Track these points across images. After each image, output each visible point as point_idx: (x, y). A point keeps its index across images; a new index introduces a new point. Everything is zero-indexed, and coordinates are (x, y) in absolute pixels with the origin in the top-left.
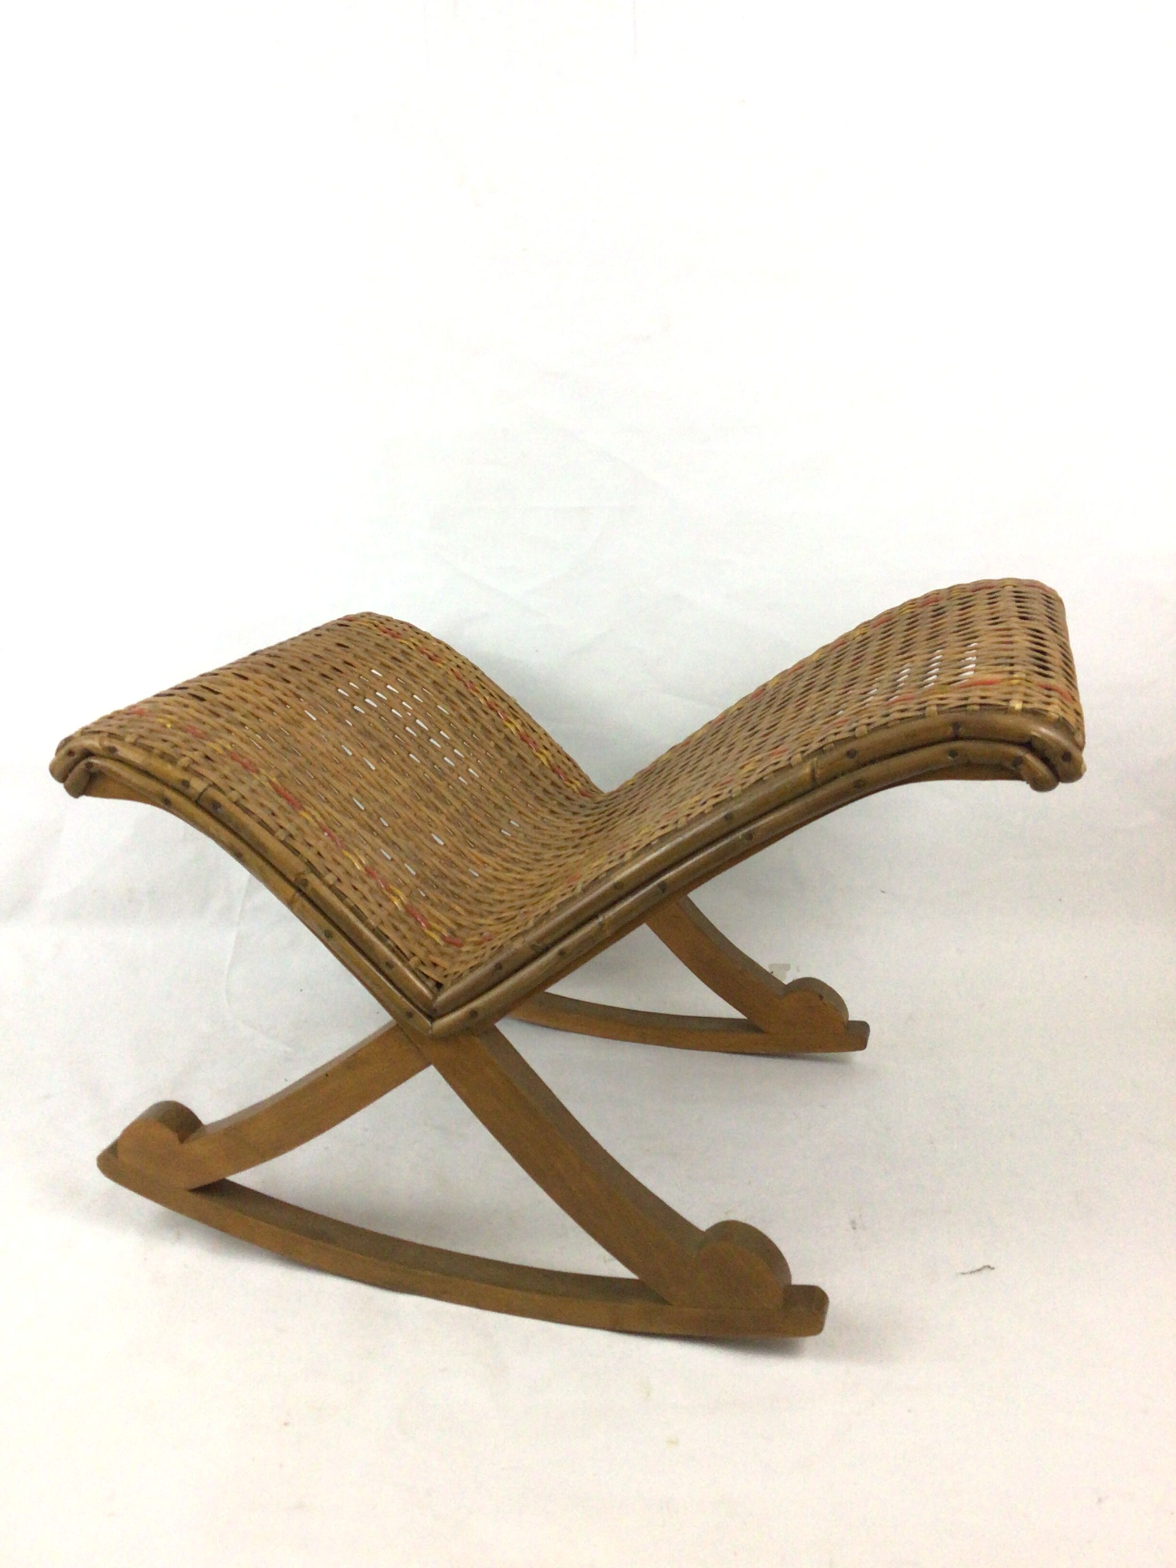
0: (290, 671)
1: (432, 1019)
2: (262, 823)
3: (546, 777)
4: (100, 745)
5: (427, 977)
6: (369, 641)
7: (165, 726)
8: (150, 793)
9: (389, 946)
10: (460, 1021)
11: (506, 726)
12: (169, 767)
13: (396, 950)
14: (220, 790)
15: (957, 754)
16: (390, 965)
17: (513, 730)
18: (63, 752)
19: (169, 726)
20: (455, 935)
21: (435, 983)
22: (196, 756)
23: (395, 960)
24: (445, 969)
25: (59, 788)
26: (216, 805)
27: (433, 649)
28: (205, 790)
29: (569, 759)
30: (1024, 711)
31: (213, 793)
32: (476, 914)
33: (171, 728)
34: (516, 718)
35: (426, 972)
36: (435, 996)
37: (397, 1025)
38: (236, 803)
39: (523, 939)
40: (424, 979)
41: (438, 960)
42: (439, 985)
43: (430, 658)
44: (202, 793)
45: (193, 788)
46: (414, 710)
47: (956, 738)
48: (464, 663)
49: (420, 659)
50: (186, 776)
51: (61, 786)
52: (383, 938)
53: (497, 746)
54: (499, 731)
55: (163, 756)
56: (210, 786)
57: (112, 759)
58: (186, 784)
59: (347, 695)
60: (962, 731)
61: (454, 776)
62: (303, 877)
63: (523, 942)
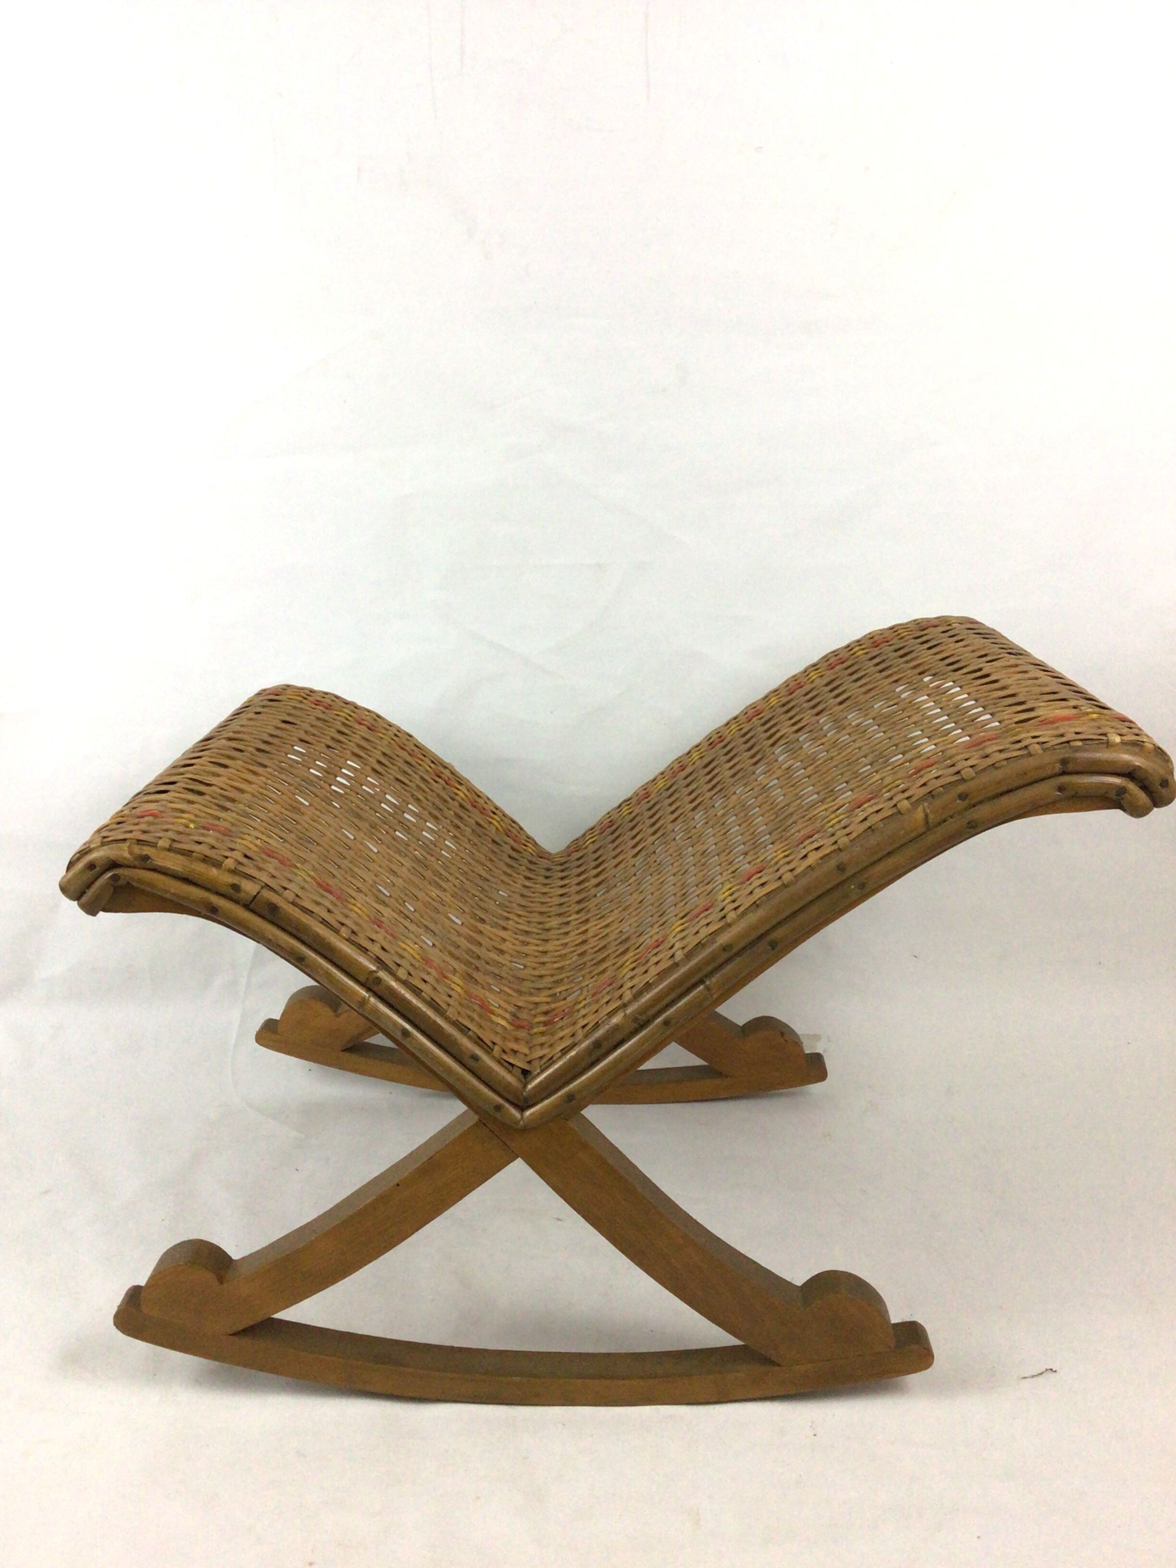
0: (257, 753)
1: (522, 1109)
2: (324, 922)
3: (506, 843)
4: (131, 853)
5: (512, 1065)
6: (308, 715)
7: (187, 827)
8: (194, 901)
9: (470, 1038)
10: (555, 1106)
11: (457, 794)
12: (214, 872)
13: (479, 1041)
14: (272, 889)
15: (1065, 789)
16: (475, 1058)
17: (463, 796)
18: (80, 865)
19: (192, 826)
20: (518, 1018)
21: (520, 1070)
22: (238, 855)
23: (478, 1052)
24: (526, 1055)
25: (73, 906)
26: (273, 908)
27: (369, 721)
28: (258, 893)
29: (514, 822)
30: (1123, 743)
31: (266, 894)
32: (525, 993)
33: (195, 828)
34: (461, 784)
35: (511, 1061)
36: (525, 1086)
37: (480, 1121)
38: (294, 904)
39: (623, 1014)
40: (510, 1068)
41: (515, 1047)
42: (525, 1073)
43: (369, 728)
44: (255, 897)
45: (245, 892)
46: (380, 785)
47: (1064, 773)
48: (398, 731)
49: (363, 731)
50: (235, 880)
51: (75, 904)
52: (464, 1030)
53: (456, 814)
54: (453, 799)
55: (206, 859)
56: (262, 888)
57: (145, 869)
58: (236, 887)
59: (321, 775)
60: (1070, 767)
61: (438, 850)
62: (375, 975)
63: (625, 1015)
